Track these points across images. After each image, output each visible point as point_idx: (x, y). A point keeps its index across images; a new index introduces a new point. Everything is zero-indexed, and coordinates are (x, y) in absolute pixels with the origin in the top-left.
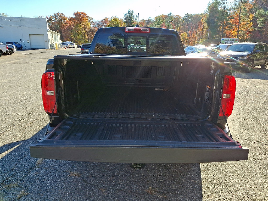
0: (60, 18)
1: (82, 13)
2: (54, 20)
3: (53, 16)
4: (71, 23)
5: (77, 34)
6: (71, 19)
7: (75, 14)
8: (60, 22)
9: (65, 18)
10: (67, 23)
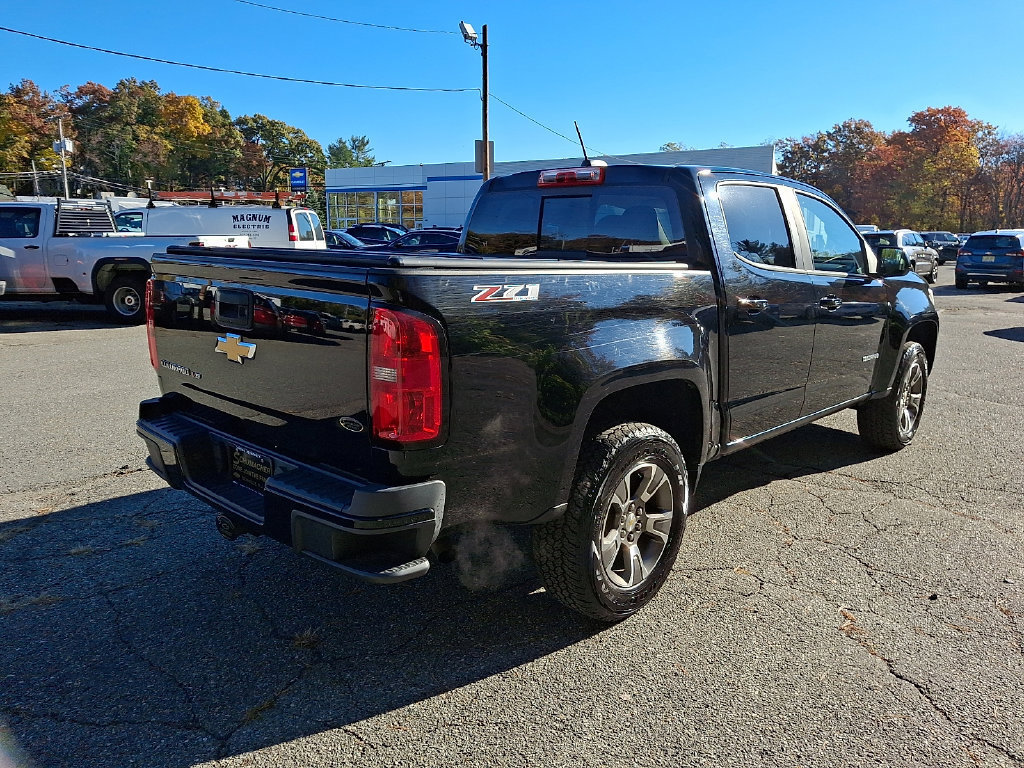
0: (854, 141)
1: (946, 111)
2: (829, 147)
3: (829, 134)
4: (894, 155)
5: (913, 194)
6: (898, 139)
7: (917, 119)
8: (850, 154)
9: (871, 139)
10: (878, 157)
